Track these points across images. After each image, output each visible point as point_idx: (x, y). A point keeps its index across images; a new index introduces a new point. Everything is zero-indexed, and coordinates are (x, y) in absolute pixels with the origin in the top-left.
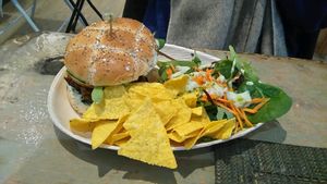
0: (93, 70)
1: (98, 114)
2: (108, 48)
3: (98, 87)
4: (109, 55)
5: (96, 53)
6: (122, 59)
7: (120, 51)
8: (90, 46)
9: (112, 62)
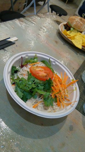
0: (75, 23)
1: (69, 33)
2: (79, 21)
3: (73, 28)
4: (79, 22)
5: (76, 21)
6: (81, 25)
7: (81, 23)
8: (76, 19)
9: (79, 24)
